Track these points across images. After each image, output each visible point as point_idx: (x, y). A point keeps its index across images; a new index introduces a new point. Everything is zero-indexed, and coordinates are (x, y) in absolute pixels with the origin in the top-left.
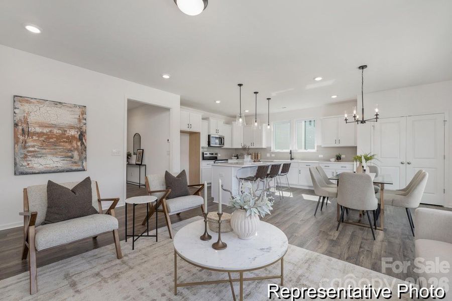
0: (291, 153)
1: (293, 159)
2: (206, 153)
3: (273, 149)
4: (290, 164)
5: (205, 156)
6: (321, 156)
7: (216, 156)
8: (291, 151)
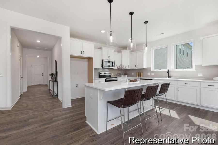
0: (168, 72)
1: (170, 77)
2: (101, 73)
3: (153, 69)
4: (169, 84)
5: (100, 75)
6: (200, 75)
7: (110, 74)
8: (168, 70)
